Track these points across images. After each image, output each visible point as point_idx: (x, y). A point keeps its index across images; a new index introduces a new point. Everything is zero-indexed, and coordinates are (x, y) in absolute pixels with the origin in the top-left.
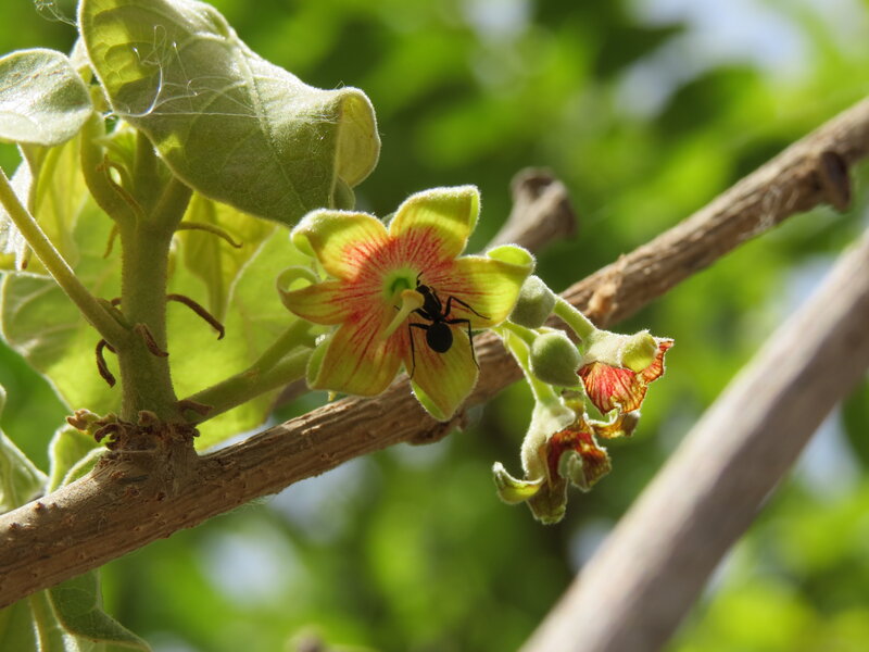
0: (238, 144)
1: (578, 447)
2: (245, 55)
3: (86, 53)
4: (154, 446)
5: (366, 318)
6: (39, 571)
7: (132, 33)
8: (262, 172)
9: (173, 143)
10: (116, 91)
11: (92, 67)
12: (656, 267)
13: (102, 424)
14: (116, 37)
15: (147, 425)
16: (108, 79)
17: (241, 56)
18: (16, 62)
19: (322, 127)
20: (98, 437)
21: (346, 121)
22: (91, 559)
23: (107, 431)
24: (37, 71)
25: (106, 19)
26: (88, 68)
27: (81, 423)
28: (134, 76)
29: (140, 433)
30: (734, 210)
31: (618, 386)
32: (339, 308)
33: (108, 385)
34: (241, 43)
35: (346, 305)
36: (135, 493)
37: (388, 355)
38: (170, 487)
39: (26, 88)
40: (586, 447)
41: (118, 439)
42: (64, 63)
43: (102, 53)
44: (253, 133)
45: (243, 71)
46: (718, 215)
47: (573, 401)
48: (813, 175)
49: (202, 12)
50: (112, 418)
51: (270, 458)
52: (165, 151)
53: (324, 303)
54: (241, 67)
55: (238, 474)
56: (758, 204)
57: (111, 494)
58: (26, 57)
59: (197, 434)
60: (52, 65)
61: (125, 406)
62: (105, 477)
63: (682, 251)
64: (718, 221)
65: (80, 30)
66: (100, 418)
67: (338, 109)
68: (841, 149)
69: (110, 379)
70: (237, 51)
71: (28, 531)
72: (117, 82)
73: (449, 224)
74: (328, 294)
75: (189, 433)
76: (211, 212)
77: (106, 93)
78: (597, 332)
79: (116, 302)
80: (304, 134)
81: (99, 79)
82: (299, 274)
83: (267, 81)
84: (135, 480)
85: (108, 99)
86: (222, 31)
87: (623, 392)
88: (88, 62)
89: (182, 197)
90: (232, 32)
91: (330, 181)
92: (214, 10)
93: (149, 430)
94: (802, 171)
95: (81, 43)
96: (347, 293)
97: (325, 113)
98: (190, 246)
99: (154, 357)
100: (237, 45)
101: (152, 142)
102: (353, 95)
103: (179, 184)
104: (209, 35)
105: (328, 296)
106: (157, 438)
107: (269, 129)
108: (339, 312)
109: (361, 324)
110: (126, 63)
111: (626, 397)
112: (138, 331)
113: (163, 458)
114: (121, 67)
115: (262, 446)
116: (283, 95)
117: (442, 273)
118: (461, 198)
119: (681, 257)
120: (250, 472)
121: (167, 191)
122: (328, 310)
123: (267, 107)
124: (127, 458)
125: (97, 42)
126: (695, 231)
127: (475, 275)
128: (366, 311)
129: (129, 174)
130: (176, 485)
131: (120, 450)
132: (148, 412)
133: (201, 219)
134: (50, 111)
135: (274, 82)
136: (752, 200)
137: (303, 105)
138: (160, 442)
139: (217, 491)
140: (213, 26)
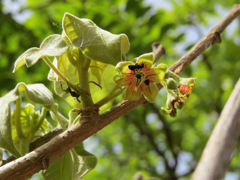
0: (100, 49)
1: (178, 101)
2: (98, 29)
3: (65, 33)
4: (90, 115)
5: (133, 83)
6: (70, 145)
7: (74, 28)
8: (106, 54)
9: (86, 50)
10: (73, 41)
11: (67, 36)
12: (186, 60)
13: (79, 111)
14: (71, 29)
15: (89, 110)
16: (70, 38)
17: (98, 30)
18: (50, 38)
19: (117, 43)
20: (79, 114)
21: (122, 41)
22: (81, 141)
23: (80, 112)
24: (55, 39)
25: (68, 26)
26: (66, 36)
27: (74, 111)
28: (76, 37)
29: (87, 112)
30: (200, 47)
31: (186, 89)
32: (127, 82)
33: (79, 103)
34: (97, 27)
35: (128, 81)
36: (88, 125)
37: (139, 90)
38: (95, 123)
39: (53, 43)
40: (179, 101)
41: (83, 114)
42: (60, 37)
43: (69, 33)
44: (103, 46)
45: (99, 33)
46: (197, 48)
47: (176, 93)
48: (214, 37)
49: (88, 21)
50: (81, 109)
51: (115, 113)
52: (85, 52)
53: (124, 81)
54: (98, 32)
55: (109, 118)
56: (204, 44)
57: (83, 126)
58: (52, 37)
59: (99, 110)
60: (58, 38)
61: (83, 106)
62: (81, 123)
63: (191, 57)
64: (197, 49)
65: (63, 29)
66: (79, 110)
67: (120, 39)
68: (218, 31)
69: (79, 101)
70: (97, 29)
71: (67, 137)
72: (73, 39)
73: (148, 61)
74: (124, 79)
75: (97, 110)
76: (96, 63)
77: (70, 41)
78: (180, 78)
79: (78, 85)
80: (114, 45)
81: (69, 38)
82: (117, 76)
83: (104, 34)
84: (88, 123)
85: (71, 42)
86: (93, 25)
87: (187, 90)
88: (66, 35)
89: (89, 61)
90: (95, 25)
91: (120, 54)
92: (91, 21)
93: (89, 111)
94: (211, 37)
95: (64, 31)
96: (128, 79)
97: (118, 40)
98: (92, 70)
99: (88, 96)
100: (96, 27)
101: (82, 51)
102: (123, 35)
103: (88, 58)
104: (90, 26)
105: (124, 80)
106: (91, 113)
107: (106, 45)
108: (127, 83)
109: (132, 85)
110: (74, 34)
111: (188, 91)
112: (84, 90)
113: (93, 117)
114: (73, 35)
115: (113, 111)
116: (108, 37)
117: (148, 72)
118: (150, 55)
119: (191, 58)
120: (111, 117)
121: (86, 60)
122: (125, 83)
123: (105, 40)
124: (85, 118)
125: (67, 31)
126: (193, 52)
127: (155, 71)
128: (133, 82)
129: (78, 57)
130: (96, 122)
131: (84, 116)
132: (88, 107)
133: (94, 65)
134: (59, 48)
135: (105, 34)
136: (203, 44)
137: (113, 39)
138: (92, 114)
139: (105, 122)
140: (91, 24)
